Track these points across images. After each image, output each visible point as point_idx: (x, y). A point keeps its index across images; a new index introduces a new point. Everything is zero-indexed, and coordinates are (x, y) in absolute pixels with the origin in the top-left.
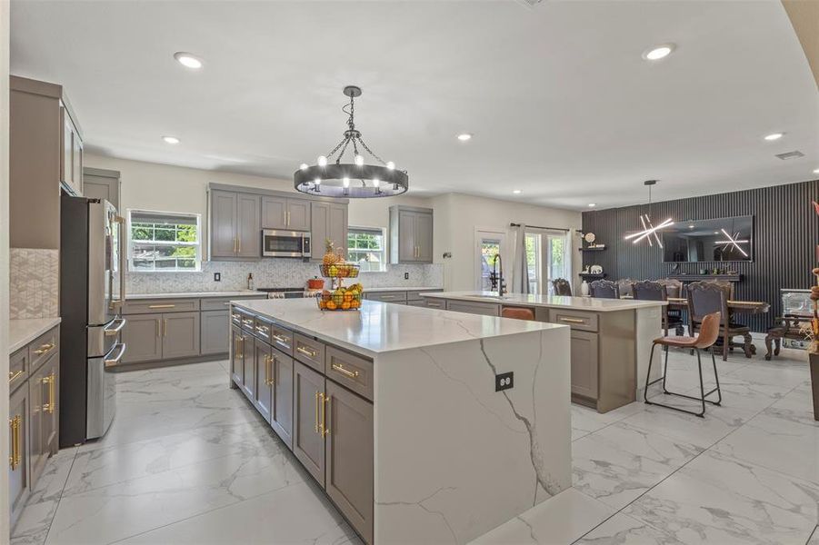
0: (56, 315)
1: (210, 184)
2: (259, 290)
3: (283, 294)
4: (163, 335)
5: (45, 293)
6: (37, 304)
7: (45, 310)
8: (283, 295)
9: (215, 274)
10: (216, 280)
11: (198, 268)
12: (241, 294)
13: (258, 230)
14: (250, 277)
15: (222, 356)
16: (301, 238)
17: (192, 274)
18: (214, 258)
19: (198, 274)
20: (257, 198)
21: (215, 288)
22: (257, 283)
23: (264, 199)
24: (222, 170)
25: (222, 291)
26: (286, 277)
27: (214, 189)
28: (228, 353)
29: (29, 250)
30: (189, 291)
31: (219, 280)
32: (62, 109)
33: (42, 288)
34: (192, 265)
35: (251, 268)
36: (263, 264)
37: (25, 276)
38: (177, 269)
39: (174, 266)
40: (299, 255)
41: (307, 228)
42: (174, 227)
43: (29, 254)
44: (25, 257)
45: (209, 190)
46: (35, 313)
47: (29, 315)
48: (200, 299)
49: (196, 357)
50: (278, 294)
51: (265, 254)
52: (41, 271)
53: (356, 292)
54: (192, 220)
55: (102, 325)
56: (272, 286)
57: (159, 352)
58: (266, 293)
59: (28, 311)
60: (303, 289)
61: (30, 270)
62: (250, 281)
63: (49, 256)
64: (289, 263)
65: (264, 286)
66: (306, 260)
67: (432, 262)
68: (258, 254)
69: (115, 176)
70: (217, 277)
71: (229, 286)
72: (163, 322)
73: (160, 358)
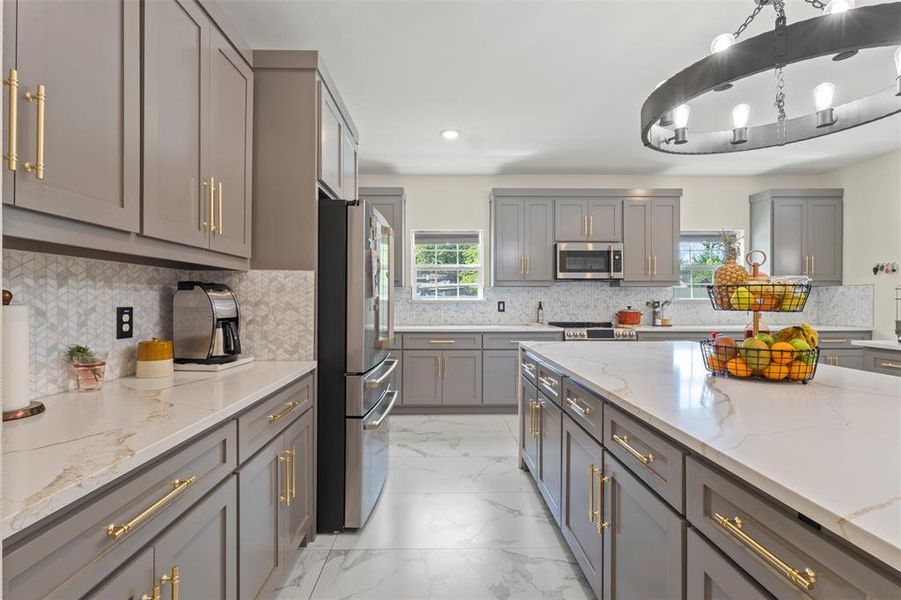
0: (312, 357)
1: (494, 189)
2: (551, 324)
3: (584, 331)
4: (443, 376)
5: (302, 327)
6: (294, 342)
7: (301, 351)
8: (585, 333)
9: (499, 303)
10: (499, 310)
11: (480, 296)
12: (531, 329)
13: (550, 244)
14: (540, 307)
15: (510, 409)
16: (609, 252)
17: (475, 303)
18: (499, 283)
19: (480, 302)
20: (549, 202)
21: (499, 320)
22: (549, 315)
23: (559, 202)
24: (508, 171)
25: (506, 325)
26: (587, 307)
27: (498, 195)
28: (517, 407)
29: (287, 271)
30: (471, 324)
31: (503, 311)
32: (319, 83)
33: (299, 322)
34: (475, 293)
35: (541, 296)
36: (557, 290)
37: (282, 305)
38: (458, 298)
39: (456, 294)
40: (604, 275)
41: (618, 237)
42: (455, 247)
43: (286, 277)
44: (282, 280)
45: (492, 197)
46: (292, 353)
47: (286, 356)
48: (482, 334)
49: (477, 407)
50: (578, 331)
51: (560, 275)
52: (297, 299)
53: (801, 343)
54: (474, 237)
55: (362, 374)
56: (567, 320)
57: (439, 394)
58: (562, 329)
59: (286, 351)
60: (609, 325)
61: (286, 298)
62: (540, 311)
63: (305, 278)
64: (590, 288)
65: (558, 320)
66: (615, 282)
67: (840, 283)
68: (550, 277)
69: (398, 193)
70: (501, 307)
71: (514, 318)
72: (443, 361)
73: (440, 403)
